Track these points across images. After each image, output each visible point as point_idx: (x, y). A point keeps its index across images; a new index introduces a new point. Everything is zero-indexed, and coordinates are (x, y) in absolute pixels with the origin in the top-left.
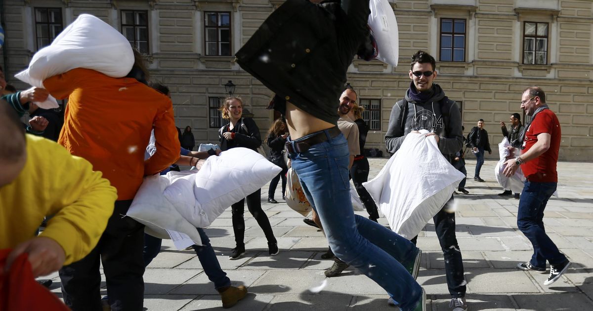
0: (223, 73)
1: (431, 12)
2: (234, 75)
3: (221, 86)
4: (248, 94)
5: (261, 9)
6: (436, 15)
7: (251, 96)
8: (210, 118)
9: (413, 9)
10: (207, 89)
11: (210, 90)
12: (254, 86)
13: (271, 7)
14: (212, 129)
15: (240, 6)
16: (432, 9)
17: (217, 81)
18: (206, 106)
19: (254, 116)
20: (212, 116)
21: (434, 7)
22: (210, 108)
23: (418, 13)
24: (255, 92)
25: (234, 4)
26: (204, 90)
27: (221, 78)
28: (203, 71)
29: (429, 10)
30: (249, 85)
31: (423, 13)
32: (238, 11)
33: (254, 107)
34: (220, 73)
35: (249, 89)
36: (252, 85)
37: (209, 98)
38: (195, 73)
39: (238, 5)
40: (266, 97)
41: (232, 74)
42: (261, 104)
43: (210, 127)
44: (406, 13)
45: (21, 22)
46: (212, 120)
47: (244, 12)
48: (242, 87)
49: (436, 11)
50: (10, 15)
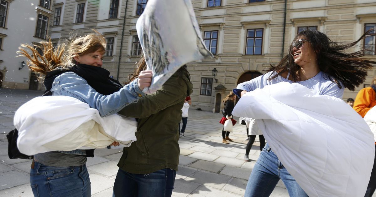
0: (211, 64)
1: (356, 20)
2: (216, 65)
3: (209, 71)
4: (224, 76)
5: (235, 28)
6: (360, 22)
7: (225, 77)
8: (201, 89)
9: (341, 19)
10: (201, 73)
11: (203, 74)
12: (227, 72)
13: (241, 26)
14: (201, 96)
15: (224, 27)
16: (357, 18)
17: (207, 69)
18: (199, 83)
19: (227, 90)
20: (202, 88)
21: (360, 16)
22: (202, 84)
23: (345, 22)
24: (228, 76)
25: (220, 26)
26: (199, 73)
27: (210, 67)
28: (200, 63)
29: (355, 18)
30: (224, 71)
31: (349, 22)
32: (222, 30)
33: (226, 84)
34: (209, 64)
35: (224, 74)
36: (226, 71)
37: (202, 78)
38: (196, 64)
39: (223, 26)
40: (234, 79)
41: (216, 64)
42: (230, 83)
43: (200, 94)
44: (335, 23)
45: (128, 43)
46: (202, 90)
47: (225, 30)
48: (220, 72)
49: (361, 19)
50: (125, 40)
